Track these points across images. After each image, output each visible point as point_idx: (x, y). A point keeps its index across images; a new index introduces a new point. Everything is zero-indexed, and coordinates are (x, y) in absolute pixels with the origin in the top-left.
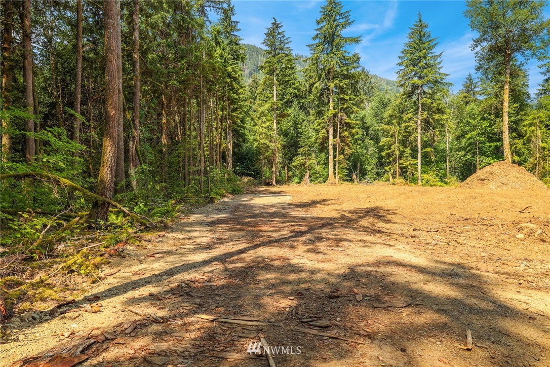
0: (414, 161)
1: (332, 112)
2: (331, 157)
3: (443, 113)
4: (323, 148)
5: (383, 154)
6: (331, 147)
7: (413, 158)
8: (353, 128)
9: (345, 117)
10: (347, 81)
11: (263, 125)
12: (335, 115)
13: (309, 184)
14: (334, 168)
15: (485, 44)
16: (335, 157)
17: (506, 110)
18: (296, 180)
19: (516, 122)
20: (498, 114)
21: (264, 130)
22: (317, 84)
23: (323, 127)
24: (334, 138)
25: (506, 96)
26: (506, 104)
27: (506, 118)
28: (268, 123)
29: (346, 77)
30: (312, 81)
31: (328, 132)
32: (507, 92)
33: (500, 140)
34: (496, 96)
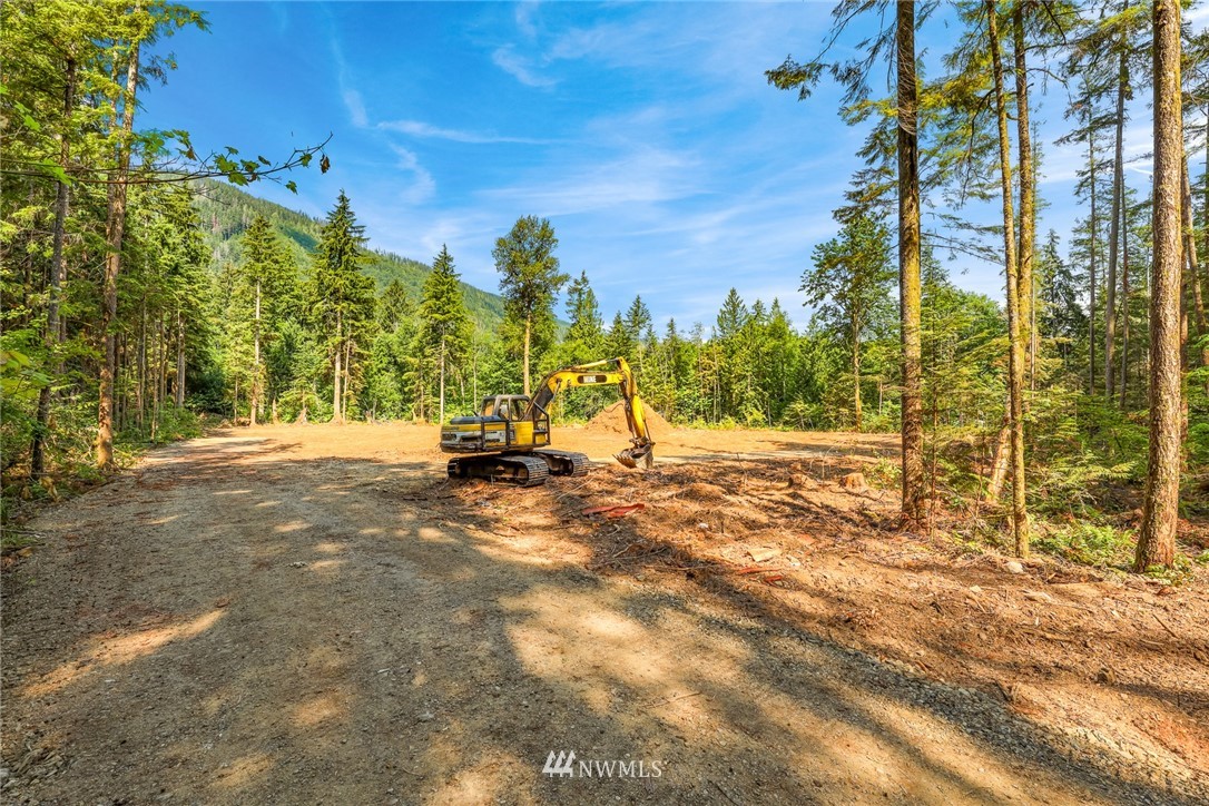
0: (436, 400)
1: (339, 338)
2: (337, 391)
3: (465, 352)
4: (327, 379)
5: (406, 389)
6: (337, 380)
7: (434, 395)
8: (366, 359)
9: (355, 346)
10: (358, 306)
11: (238, 348)
12: (343, 343)
13: (306, 423)
14: (341, 406)
15: (510, 286)
16: (342, 391)
17: (527, 352)
18: (288, 417)
19: (535, 365)
20: (521, 355)
21: (239, 355)
22: (319, 305)
23: (327, 356)
24: (342, 368)
25: (527, 340)
26: (527, 347)
27: (527, 360)
28: (246, 346)
29: (358, 301)
30: (312, 299)
31: (333, 363)
32: (528, 335)
33: (522, 381)
34: (520, 338)
